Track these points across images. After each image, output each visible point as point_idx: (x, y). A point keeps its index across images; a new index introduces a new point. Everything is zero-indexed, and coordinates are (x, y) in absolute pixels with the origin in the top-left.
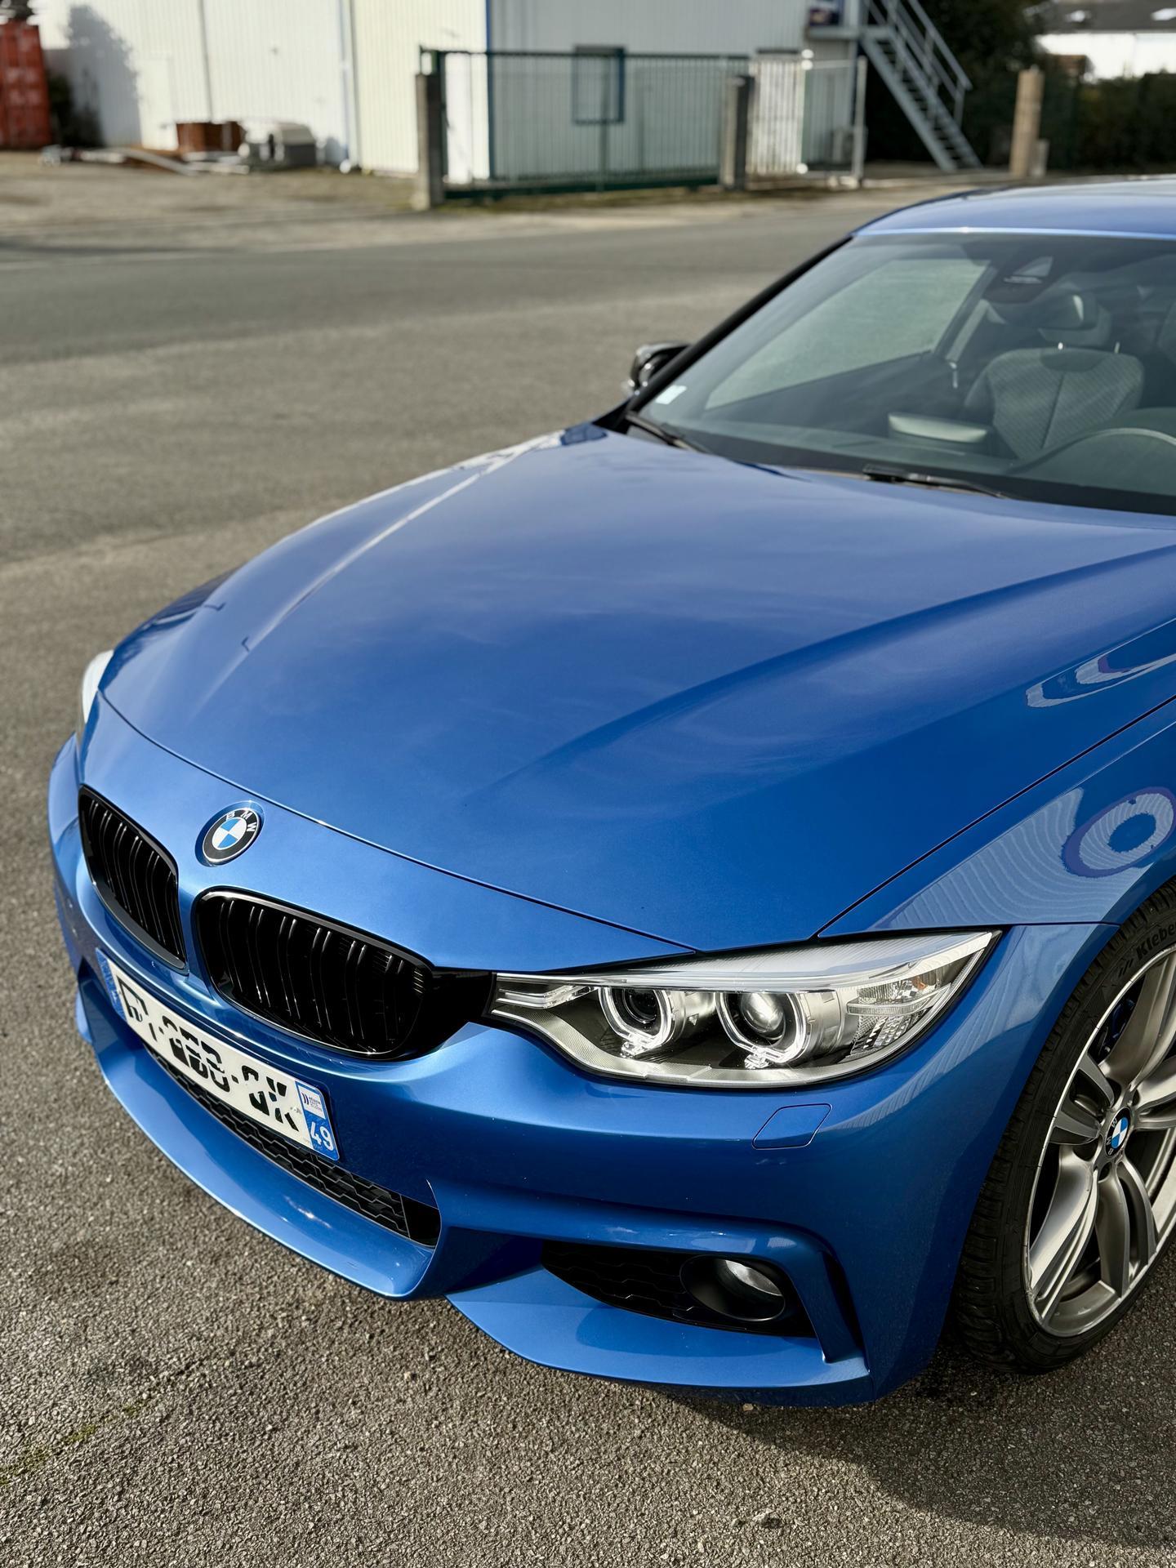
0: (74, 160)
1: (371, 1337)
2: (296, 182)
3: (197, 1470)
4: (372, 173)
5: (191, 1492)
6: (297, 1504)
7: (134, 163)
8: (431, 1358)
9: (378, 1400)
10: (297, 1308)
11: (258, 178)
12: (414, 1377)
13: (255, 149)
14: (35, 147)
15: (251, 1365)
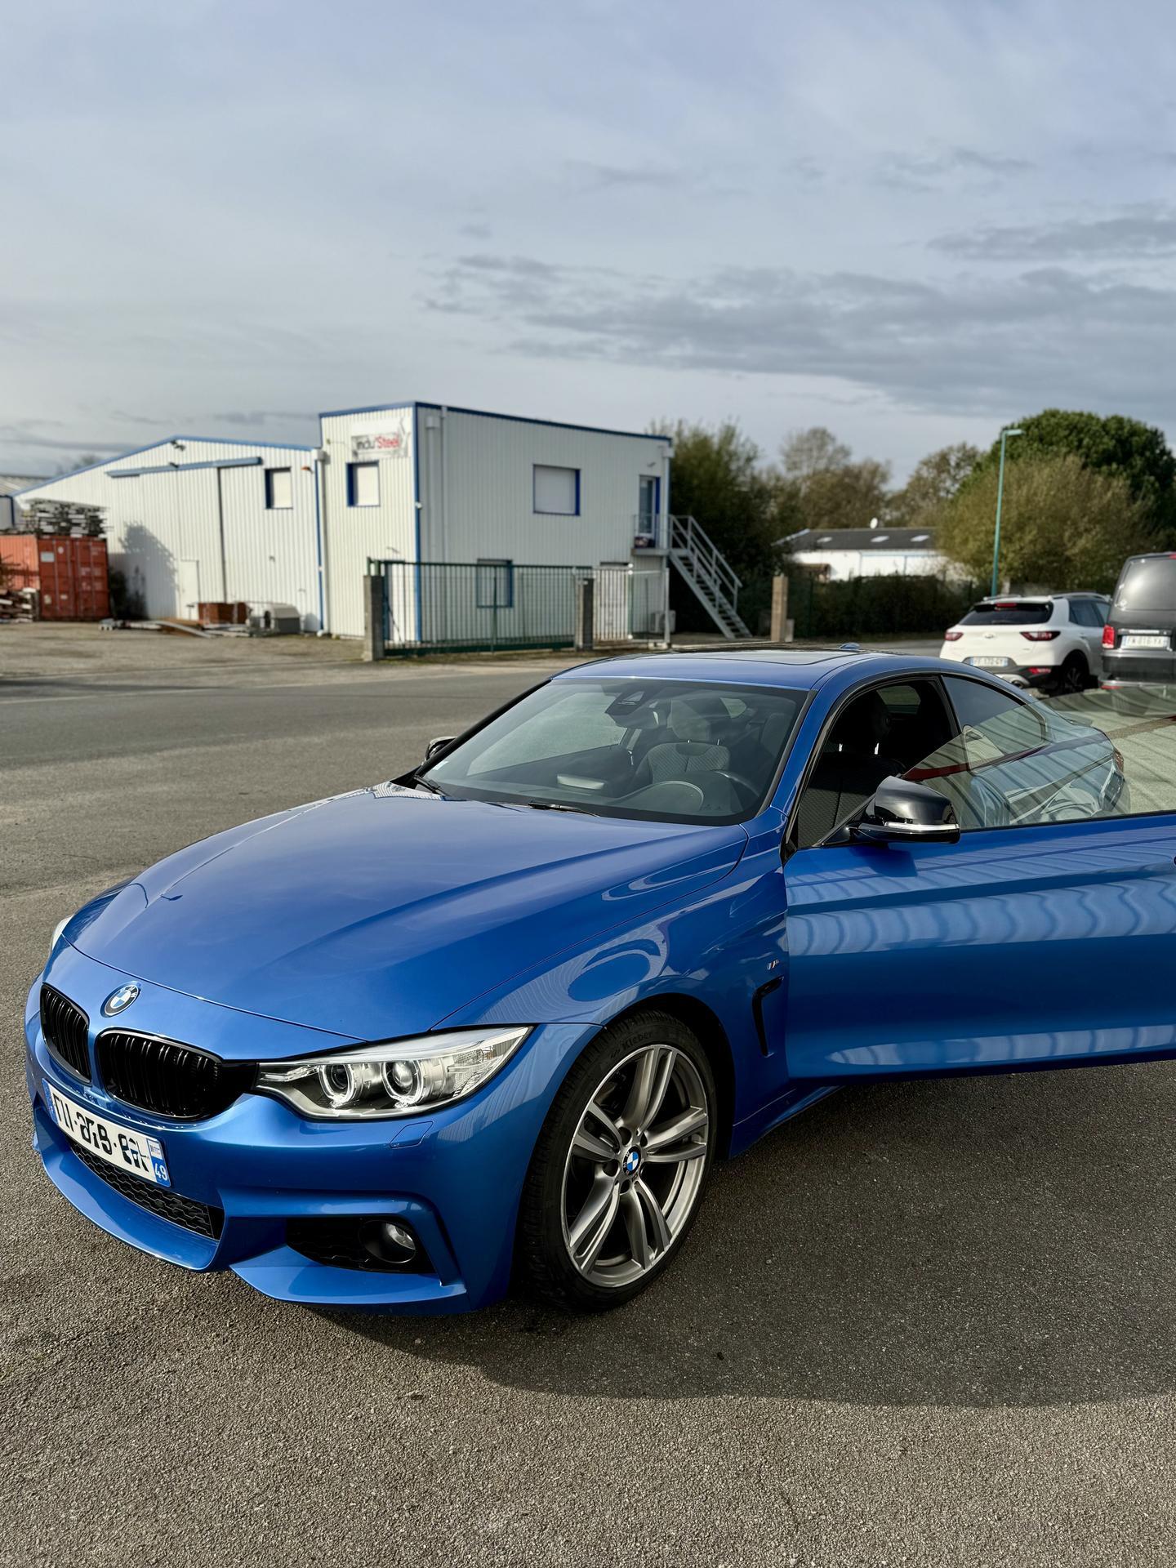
0: (124, 627)
1: (196, 1317)
2: (283, 643)
3: (75, 1386)
4: (338, 638)
5: (68, 1397)
6: (133, 1401)
7: (166, 630)
8: (230, 1326)
9: (193, 1348)
10: (153, 1304)
11: (255, 641)
12: (218, 1335)
13: (255, 622)
14: (96, 619)
15: (118, 1333)
